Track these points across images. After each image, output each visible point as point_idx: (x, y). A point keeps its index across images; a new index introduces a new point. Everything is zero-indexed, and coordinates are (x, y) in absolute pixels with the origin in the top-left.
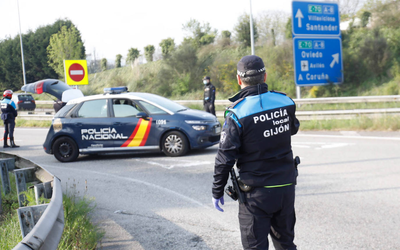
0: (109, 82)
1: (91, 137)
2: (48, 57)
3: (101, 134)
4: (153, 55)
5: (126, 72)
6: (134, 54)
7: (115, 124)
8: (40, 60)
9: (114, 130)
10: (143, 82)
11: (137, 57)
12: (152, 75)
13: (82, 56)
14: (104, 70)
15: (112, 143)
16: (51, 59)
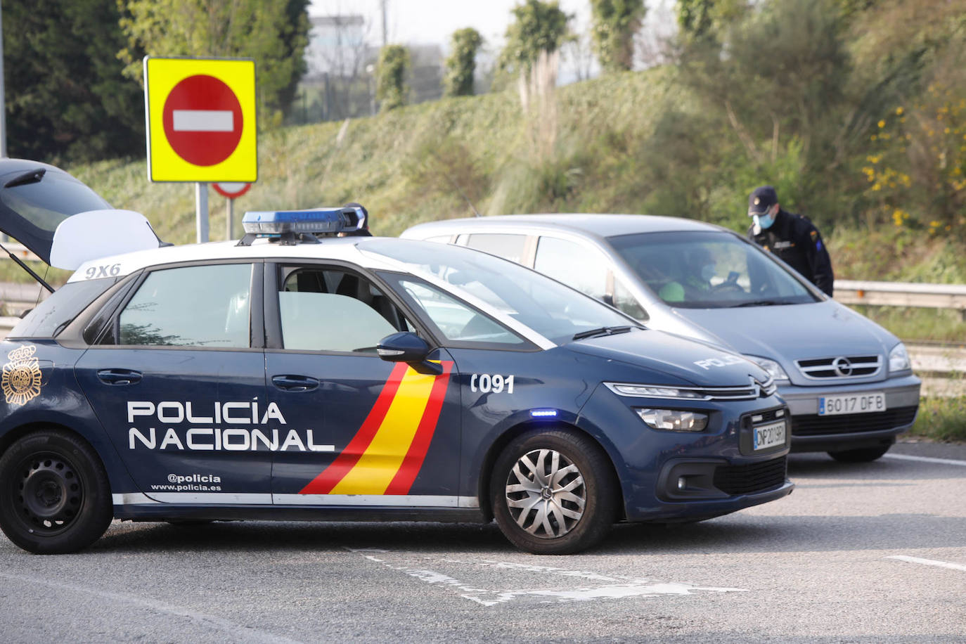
0: (407, 169)
1: (171, 438)
2: (125, 27)
3: (213, 426)
4: (635, 37)
5: (497, 118)
6: (543, 32)
7: (281, 384)
8: (82, 42)
9: (274, 411)
10: (571, 177)
11: (551, 47)
12: (617, 143)
13: (289, 29)
14: (392, 107)
15: (262, 470)
16: (138, 41)
